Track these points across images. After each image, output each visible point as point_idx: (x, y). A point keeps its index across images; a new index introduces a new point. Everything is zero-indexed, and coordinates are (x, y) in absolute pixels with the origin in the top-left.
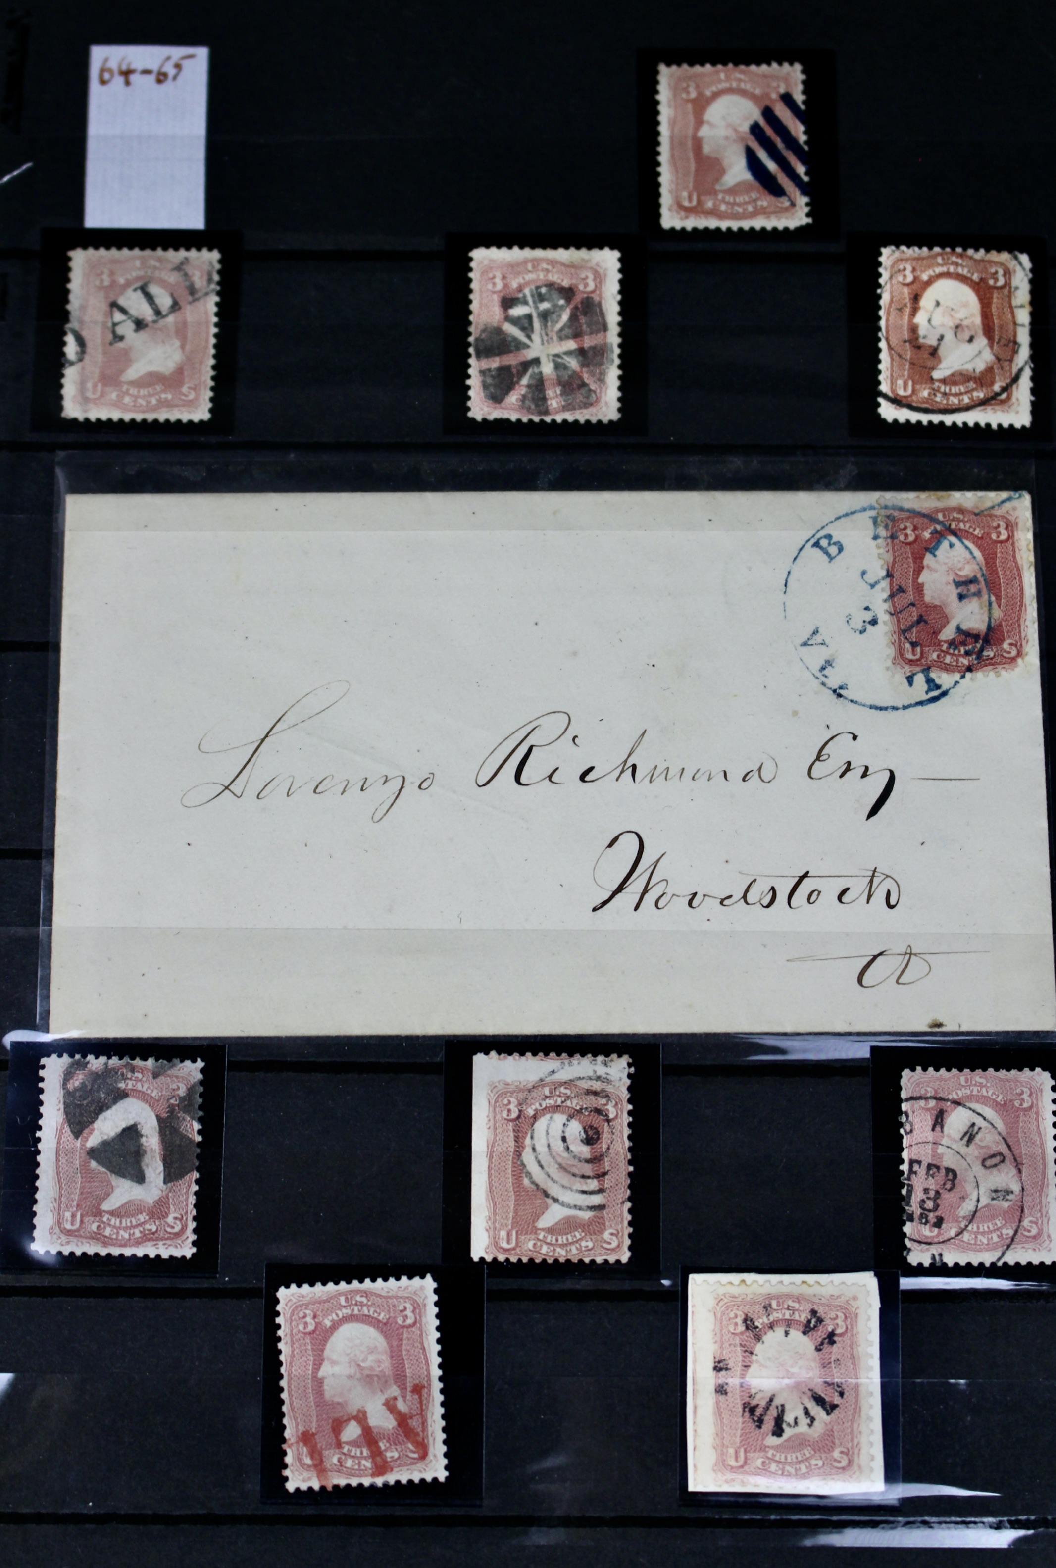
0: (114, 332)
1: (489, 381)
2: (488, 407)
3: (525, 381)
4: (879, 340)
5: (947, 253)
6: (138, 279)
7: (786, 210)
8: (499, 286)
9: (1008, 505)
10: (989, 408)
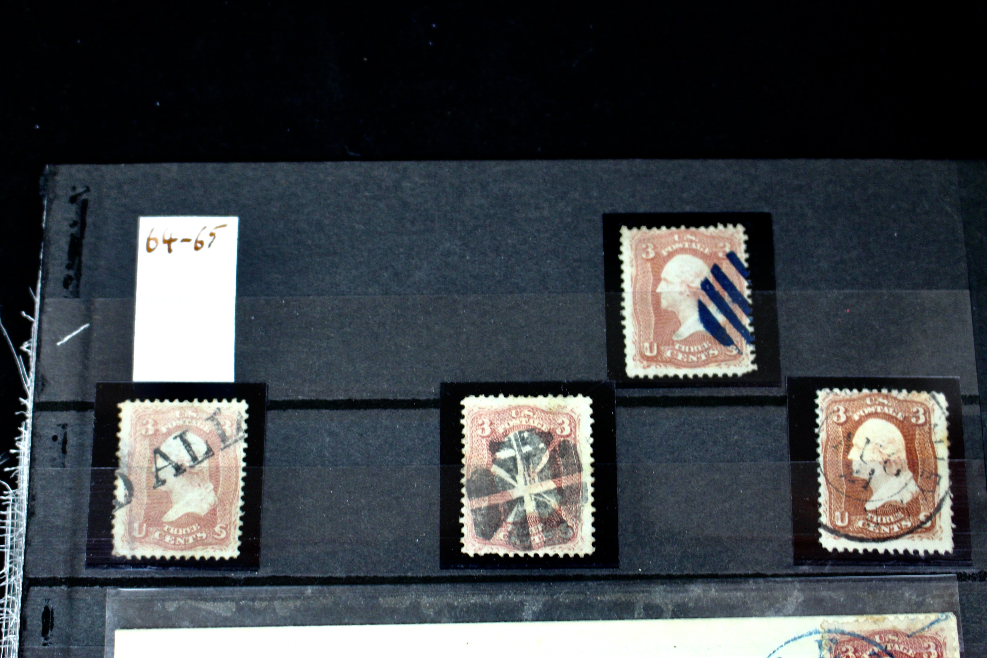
0: (157, 477)
1: (479, 518)
2: (479, 543)
3: (511, 519)
4: (819, 475)
5: (874, 395)
6: (178, 427)
7: (735, 357)
8: (488, 432)
9: (936, 626)
10: (916, 536)
